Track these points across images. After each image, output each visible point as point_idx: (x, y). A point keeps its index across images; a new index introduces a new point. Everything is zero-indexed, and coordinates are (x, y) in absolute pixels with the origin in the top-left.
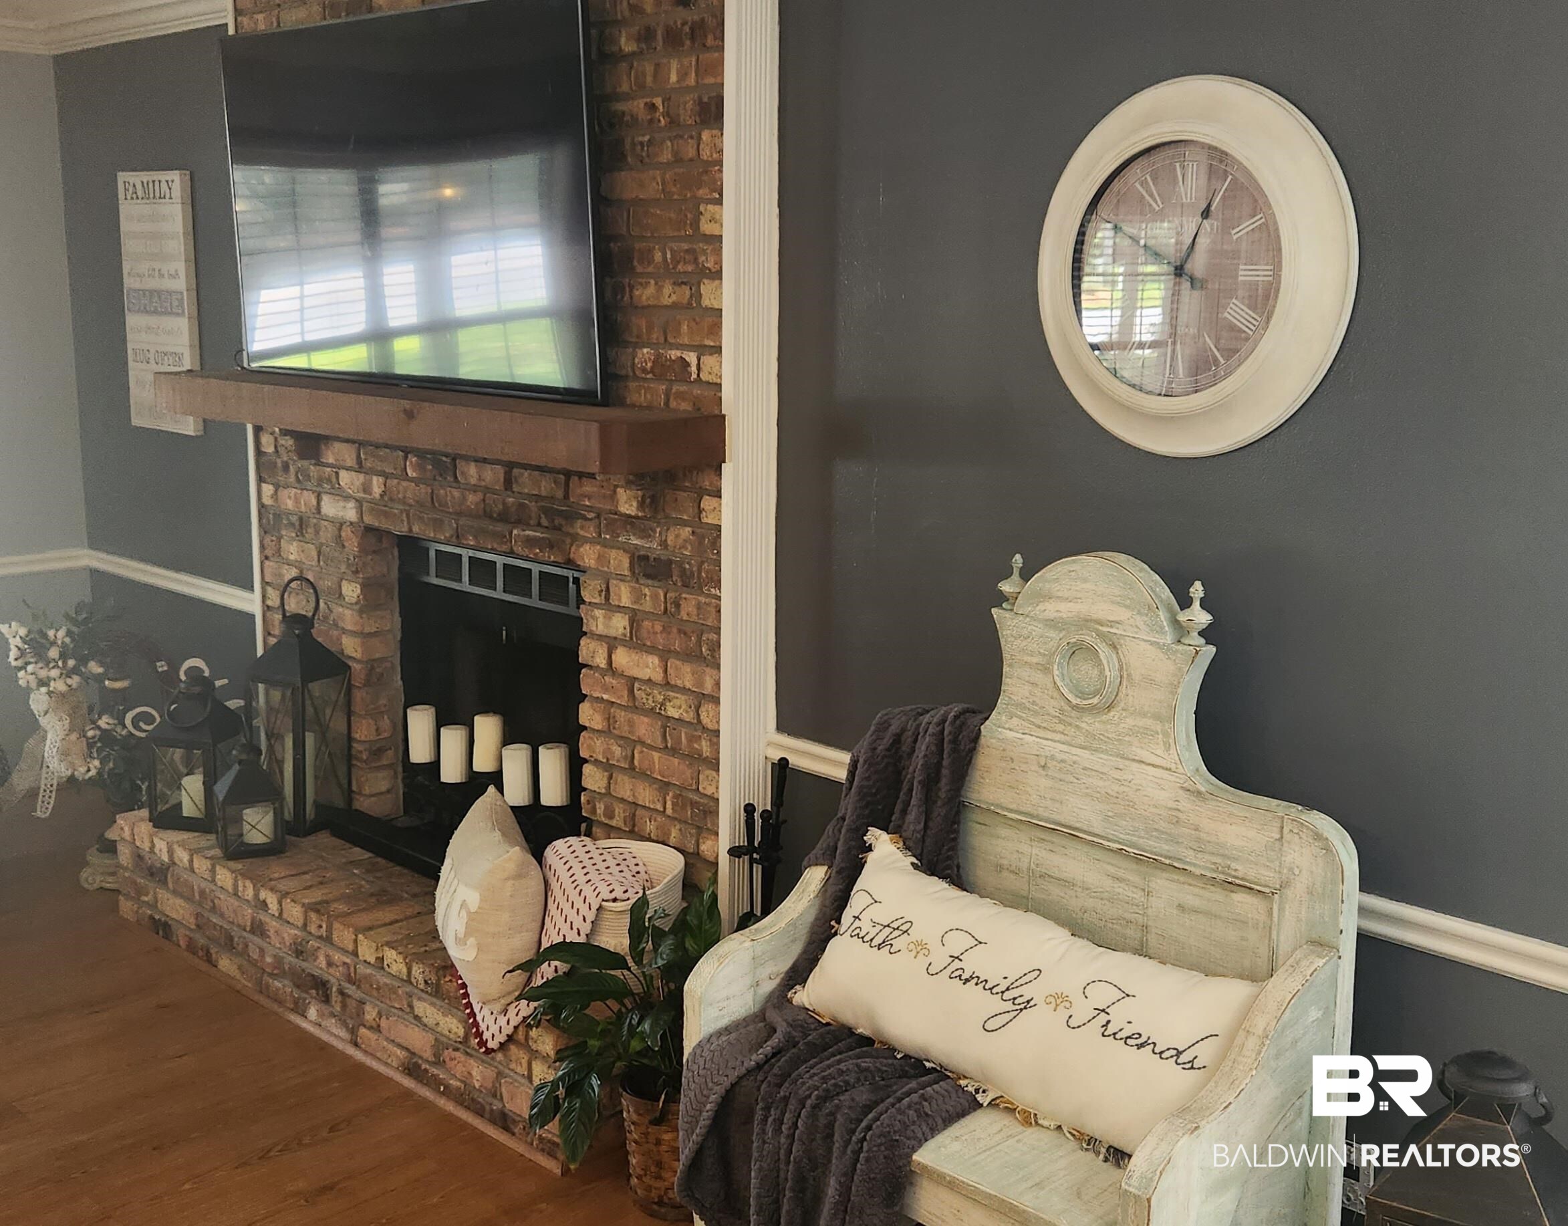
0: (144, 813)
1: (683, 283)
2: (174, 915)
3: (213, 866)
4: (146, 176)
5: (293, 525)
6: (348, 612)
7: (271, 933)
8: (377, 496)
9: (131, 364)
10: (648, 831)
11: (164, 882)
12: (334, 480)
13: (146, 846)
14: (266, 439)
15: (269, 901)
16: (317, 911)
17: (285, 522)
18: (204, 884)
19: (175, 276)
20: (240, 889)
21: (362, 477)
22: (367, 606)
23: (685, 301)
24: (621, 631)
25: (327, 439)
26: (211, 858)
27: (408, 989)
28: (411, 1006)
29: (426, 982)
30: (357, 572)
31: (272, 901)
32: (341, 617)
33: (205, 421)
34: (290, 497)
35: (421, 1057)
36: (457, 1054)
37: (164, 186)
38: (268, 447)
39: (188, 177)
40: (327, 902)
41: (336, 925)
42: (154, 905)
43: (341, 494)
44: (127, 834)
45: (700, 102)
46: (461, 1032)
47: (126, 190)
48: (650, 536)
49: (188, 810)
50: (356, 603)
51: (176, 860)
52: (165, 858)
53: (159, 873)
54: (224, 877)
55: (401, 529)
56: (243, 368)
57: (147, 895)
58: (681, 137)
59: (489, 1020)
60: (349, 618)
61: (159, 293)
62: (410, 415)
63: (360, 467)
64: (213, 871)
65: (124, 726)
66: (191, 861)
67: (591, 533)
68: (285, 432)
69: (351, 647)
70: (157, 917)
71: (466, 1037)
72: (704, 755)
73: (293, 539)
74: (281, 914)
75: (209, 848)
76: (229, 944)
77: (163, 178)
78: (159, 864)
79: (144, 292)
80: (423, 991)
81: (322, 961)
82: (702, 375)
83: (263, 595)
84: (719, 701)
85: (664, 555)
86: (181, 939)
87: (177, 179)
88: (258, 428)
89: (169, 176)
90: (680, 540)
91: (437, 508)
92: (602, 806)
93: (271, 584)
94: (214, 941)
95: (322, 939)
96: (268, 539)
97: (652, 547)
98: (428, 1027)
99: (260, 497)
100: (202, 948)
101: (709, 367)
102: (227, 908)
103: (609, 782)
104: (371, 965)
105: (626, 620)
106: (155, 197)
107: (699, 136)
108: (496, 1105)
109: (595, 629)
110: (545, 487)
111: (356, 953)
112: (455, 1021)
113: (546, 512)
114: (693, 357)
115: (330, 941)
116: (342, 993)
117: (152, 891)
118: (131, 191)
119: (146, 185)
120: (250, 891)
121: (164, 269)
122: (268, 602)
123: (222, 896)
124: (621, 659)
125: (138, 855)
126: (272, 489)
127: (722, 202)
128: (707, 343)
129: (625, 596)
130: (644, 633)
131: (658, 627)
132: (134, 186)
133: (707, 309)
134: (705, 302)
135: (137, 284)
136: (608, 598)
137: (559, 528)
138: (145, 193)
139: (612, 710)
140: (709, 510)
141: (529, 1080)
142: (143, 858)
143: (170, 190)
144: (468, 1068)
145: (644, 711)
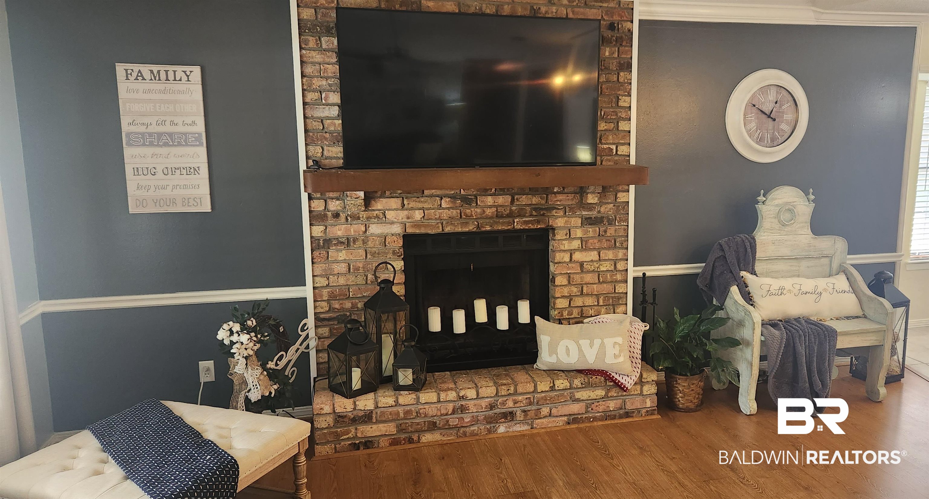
1: (610, 122)
3: (417, 396)
4: (156, 68)
8: (418, 219)
10: (591, 313)
11: (368, 421)
13: (349, 409)
14: (316, 204)
15: (468, 394)
17: (334, 242)
18: (408, 408)
21: (405, 212)
23: (612, 128)
24: (577, 246)
27: (570, 391)
28: (572, 397)
29: (582, 384)
31: (471, 392)
34: (339, 230)
35: (577, 414)
36: (600, 403)
37: (180, 74)
38: (318, 208)
43: (388, 222)
44: (327, 410)
45: (620, 63)
46: (604, 393)
48: (592, 210)
50: (399, 270)
51: (381, 405)
52: (370, 408)
53: (362, 418)
54: (428, 397)
55: (437, 231)
57: (347, 434)
58: (611, 74)
63: (404, 208)
64: (417, 398)
66: (397, 400)
67: (561, 213)
70: (358, 442)
72: (618, 279)
73: (342, 250)
74: (478, 396)
76: (433, 427)
77: (179, 69)
78: (361, 414)
79: (151, 135)
80: (580, 388)
81: (510, 404)
82: (618, 153)
83: (313, 282)
84: (627, 260)
85: (599, 215)
86: (384, 443)
87: (196, 71)
88: (310, 198)
89: (188, 68)
90: (607, 209)
91: (463, 218)
92: (567, 312)
93: (321, 276)
94: (416, 431)
95: (510, 394)
96: (316, 253)
97: (593, 214)
98: (583, 400)
99: (311, 234)
100: (404, 439)
101: (622, 150)
102: (432, 410)
103: (570, 302)
104: (545, 391)
105: (579, 242)
106: (167, 79)
107: (618, 74)
108: (622, 412)
109: (563, 248)
110: (535, 200)
111: (535, 391)
112: (600, 391)
113: (535, 209)
114: (614, 147)
115: (516, 393)
116: (524, 411)
117: (353, 431)
118: (135, 75)
119: (155, 73)
120: (452, 395)
121: (176, 120)
122: (316, 285)
123: (426, 406)
124: (578, 256)
125: (339, 416)
126: (322, 228)
127: (630, 96)
128: (621, 142)
129: (579, 233)
130: (589, 245)
131: (596, 241)
132: (140, 71)
133: (621, 130)
134: (620, 128)
135: (142, 129)
136: (570, 236)
137: (543, 215)
138: (156, 77)
139: (571, 276)
140: (622, 197)
141: (641, 394)
142: (346, 416)
143: (188, 76)
144: (607, 405)
145: (589, 272)
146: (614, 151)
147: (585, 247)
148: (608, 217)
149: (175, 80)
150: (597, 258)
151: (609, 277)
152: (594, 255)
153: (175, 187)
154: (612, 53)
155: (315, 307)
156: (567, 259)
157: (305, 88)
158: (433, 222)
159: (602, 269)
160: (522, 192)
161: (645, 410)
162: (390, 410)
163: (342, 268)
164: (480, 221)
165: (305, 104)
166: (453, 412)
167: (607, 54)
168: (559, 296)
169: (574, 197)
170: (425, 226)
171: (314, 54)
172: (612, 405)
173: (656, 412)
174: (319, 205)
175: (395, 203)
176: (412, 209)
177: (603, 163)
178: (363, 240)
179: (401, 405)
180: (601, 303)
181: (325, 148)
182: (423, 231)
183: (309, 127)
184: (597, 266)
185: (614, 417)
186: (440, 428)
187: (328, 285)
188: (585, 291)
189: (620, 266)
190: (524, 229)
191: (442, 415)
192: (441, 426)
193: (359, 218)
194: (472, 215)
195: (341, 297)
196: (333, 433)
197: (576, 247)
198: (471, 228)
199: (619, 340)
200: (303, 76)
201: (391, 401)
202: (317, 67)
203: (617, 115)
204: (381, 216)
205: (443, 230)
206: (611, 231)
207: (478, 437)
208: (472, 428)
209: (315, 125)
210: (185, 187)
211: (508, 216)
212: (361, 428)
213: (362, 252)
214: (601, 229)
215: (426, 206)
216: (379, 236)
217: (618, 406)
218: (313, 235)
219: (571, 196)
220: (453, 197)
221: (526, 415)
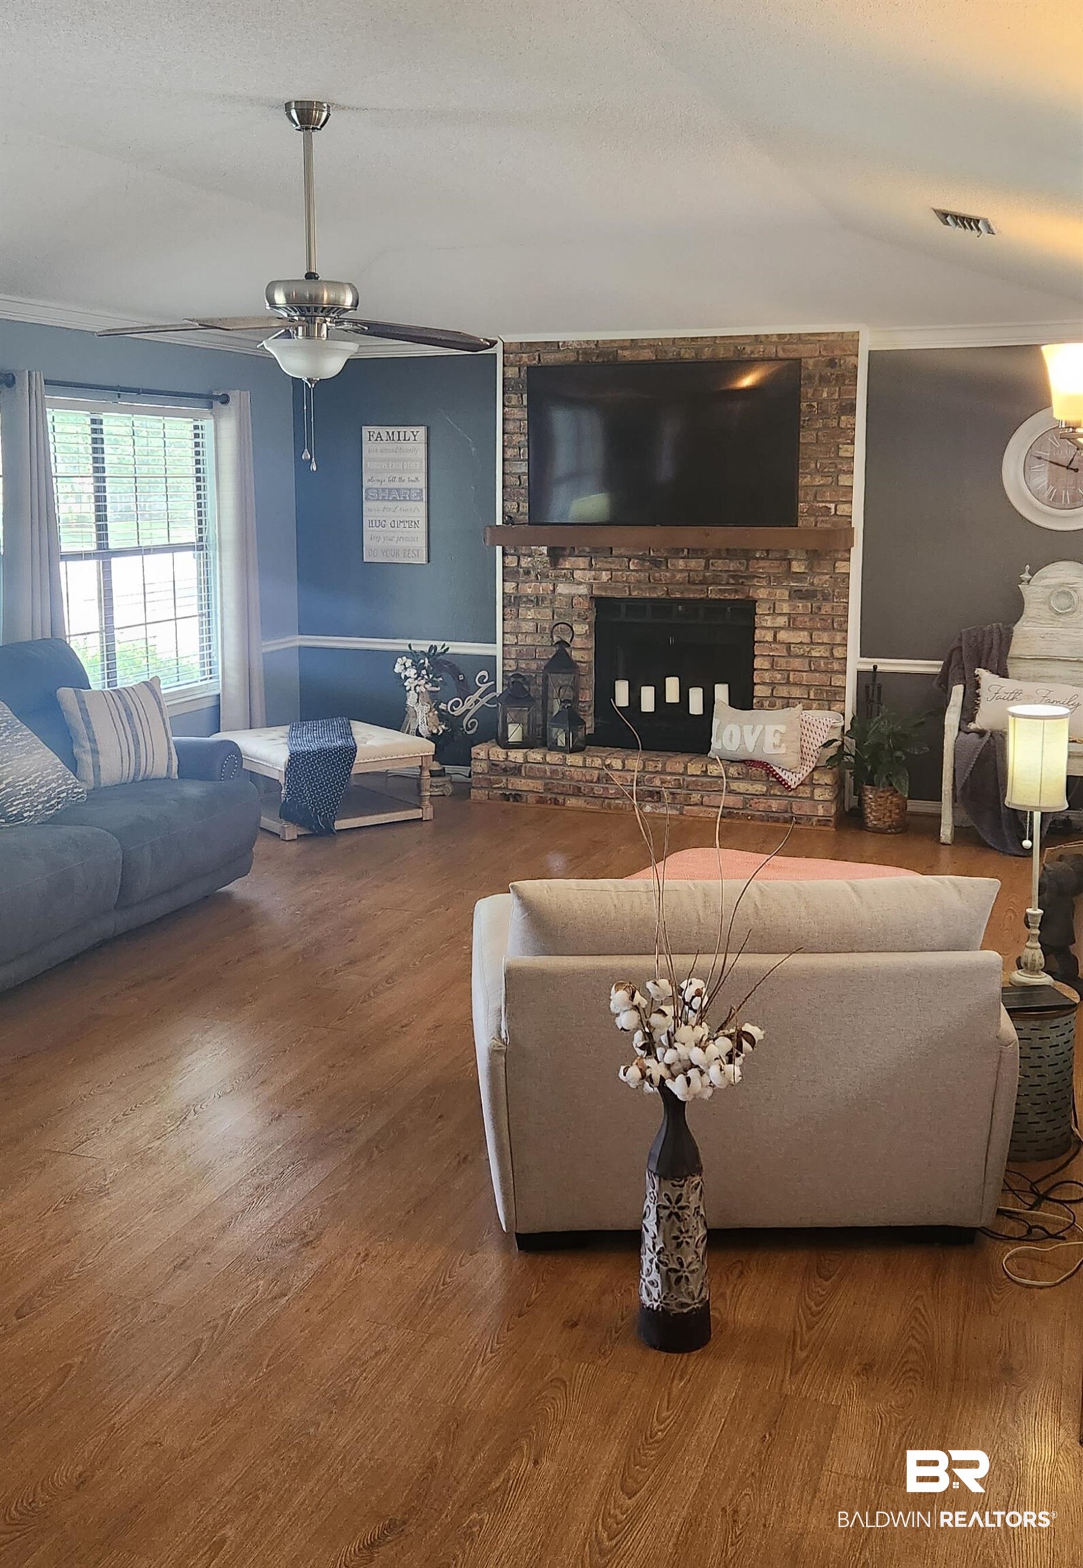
1: (828, 476)
2: (524, 789)
4: (391, 429)
5: (531, 601)
6: (577, 639)
8: (605, 581)
9: (367, 529)
11: (518, 774)
13: (501, 758)
15: (613, 764)
16: (652, 761)
17: (524, 600)
21: (593, 572)
23: (829, 483)
29: (739, 774)
30: (586, 619)
34: (529, 587)
36: (760, 800)
37: (409, 434)
39: (428, 429)
41: (669, 763)
43: (574, 582)
44: (483, 755)
46: (764, 789)
47: (369, 435)
48: (803, 581)
52: (520, 761)
53: (513, 770)
60: (578, 642)
61: (399, 489)
63: (592, 568)
66: (544, 758)
67: (764, 583)
70: (508, 793)
72: (835, 669)
73: (530, 608)
74: (623, 768)
76: (577, 792)
77: (409, 430)
78: (513, 765)
79: (383, 490)
80: (736, 778)
81: (657, 782)
82: (838, 513)
83: (503, 639)
84: (846, 645)
85: (812, 588)
86: (531, 799)
87: (422, 431)
88: (504, 554)
89: (415, 429)
90: (821, 581)
91: (652, 582)
92: (768, 702)
93: (510, 633)
94: (562, 794)
95: (657, 772)
96: (508, 610)
97: (805, 586)
98: (739, 793)
99: (503, 589)
100: (550, 799)
101: (843, 509)
102: (577, 774)
103: (772, 691)
104: (697, 776)
105: (785, 619)
106: (399, 440)
107: (840, 418)
108: (787, 815)
109: (765, 625)
110: (733, 566)
111: (684, 773)
112: (760, 786)
113: (733, 577)
114: (832, 506)
115: (663, 772)
116: (673, 794)
117: (504, 781)
118: (375, 436)
119: (390, 434)
120: (598, 762)
121: (405, 477)
122: (506, 642)
123: (572, 769)
124: (782, 635)
125: (493, 764)
126: (514, 584)
127: (854, 444)
128: (841, 499)
129: (786, 608)
130: (797, 623)
131: (807, 619)
132: (379, 433)
133: (842, 486)
134: (841, 483)
135: (377, 485)
136: (774, 611)
137: (742, 583)
138: (390, 437)
139: (775, 659)
140: (841, 567)
141: (812, 798)
142: (497, 765)
143: (415, 436)
144: (769, 804)
145: (797, 656)
146: (833, 511)
147: (792, 625)
148: (822, 591)
149: (405, 440)
150: (807, 640)
151: (822, 665)
152: (803, 636)
153: (399, 539)
154: (831, 394)
155: (504, 665)
156: (769, 638)
157: (506, 444)
158: (620, 585)
159: (814, 654)
160: (718, 555)
161: (816, 818)
162: (538, 766)
163: (528, 627)
164: (670, 587)
165: (504, 460)
166: (598, 781)
167: (825, 395)
168: (759, 681)
169: (780, 565)
170: (612, 589)
171: (516, 410)
172: (775, 805)
173: (831, 824)
174: (512, 561)
175: (582, 562)
176: (600, 569)
177: (818, 525)
178: (551, 600)
179: (548, 763)
180: (812, 697)
181: (521, 504)
182: (609, 594)
183: (507, 483)
184: (808, 649)
185: (777, 820)
186: (584, 795)
187: (516, 644)
188: (791, 680)
189: (838, 653)
190: (720, 599)
191: (587, 781)
192: (586, 792)
193: (548, 577)
194: (661, 580)
195: (528, 657)
196: (487, 779)
197: (782, 624)
198: (659, 594)
199: (782, 728)
200: (504, 433)
201: (539, 758)
202: (518, 423)
203: (836, 467)
204: (569, 575)
205: (630, 594)
206: (826, 608)
207: (620, 812)
208: (617, 801)
209: (513, 480)
210: (407, 539)
211: (701, 583)
212: (513, 780)
213: (549, 612)
214: (814, 605)
215: (613, 566)
216: (565, 596)
217: (782, 808)
218: (506, 591)
219: (776, 563)
220: (642, 559)
221: (674, 799)
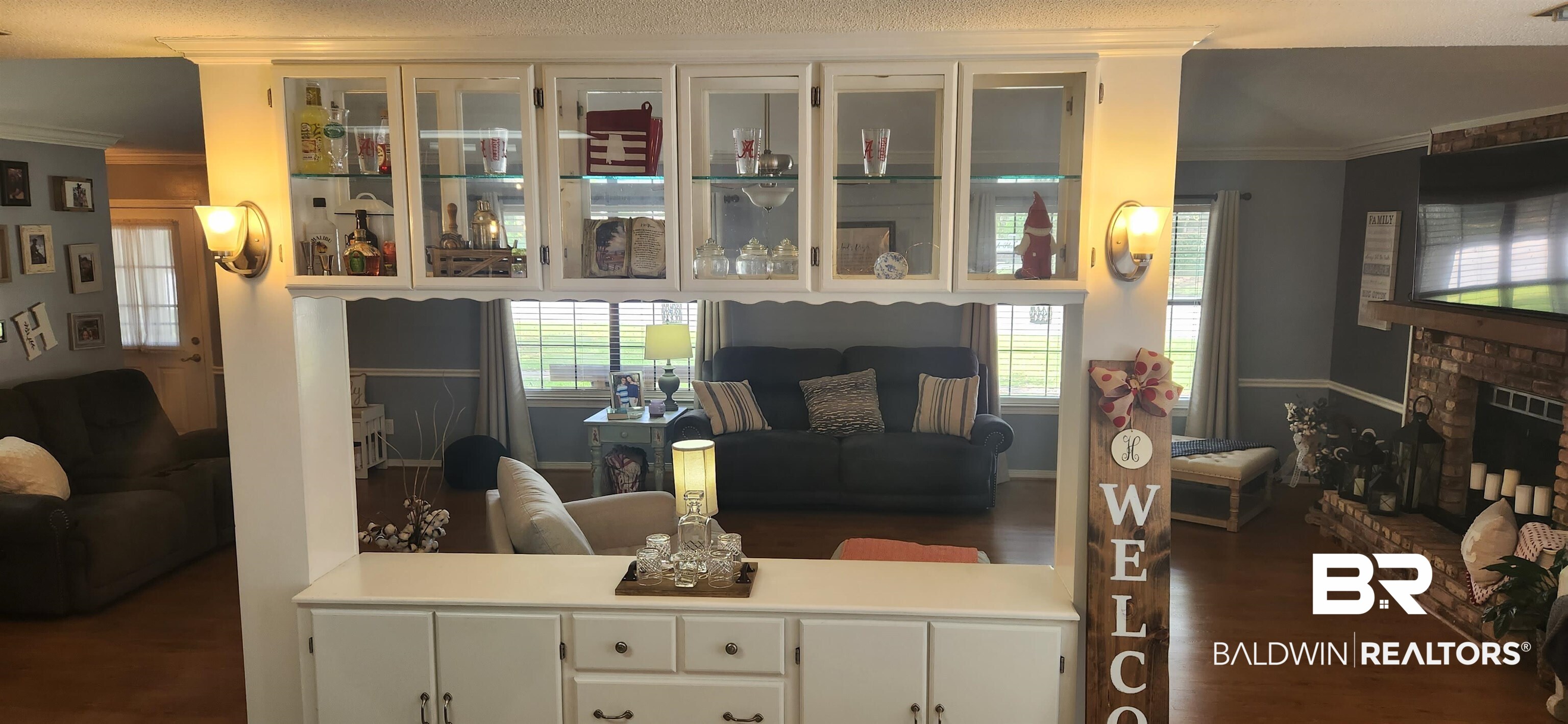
0: (1336, 492)
2: (1343, 536)
3: (1363, 515)
4: (1380, 214)
5: (1426, 373)
6: (1447, 416)
7: (1385, 546)
8: (1469, 361)
9: (1361, 297)
11: (1341, 522)
12: (1449, 354)
13: (1335, 505)
14: (1418, 333)
15: (1386, 532)
16: (1408, 539)
17: (1423, 371)
18: (1358, 523)
19: (1388, 258)
20: (1374, 526)
21: (1462, 352)
22: (1456, 413)
25: (1448, 334)
26: (1363, 512)
27: (1444, 576)
28: (1445, 584)
29: (1452, 573)
30: (1454, 396)
31: (1387, 533)
32: (1444, 417)
33: (1392, 323)
34: (1426, 360)
35: (1447, 607)
36: (1463, 607)
37: (1388, 218)
38: (1419, 335)
39: (1400, 215)
40: (1413, 537)
41: (1415, 545)
42: (1335, 531)
43: (1451, 360)
44: (1327, 499)
46: (1466, 597)
47: (1370, 220)
49: (1356, 492)
50: (1452, 411)
51: (1348, 512)
52: (1343, 510)
53: (1339, 517)
54: (1367, 520)
55: (1478, 377)
56: (1411, 300)
57: (1332, 526)
59: (1478, 590)
60: (1447, 417)
61: (1379, 265)
62: (1480, 323)
63: (1462, 348)
64: (1363, 518)
65: (1333, 455)
66: (1354, 512)
68: (1426, 330)
69: (1447, 431)
70: (1336, 536)
71: (1468, 598)
73: (1425, 380)
74: (1391, 538)
75: (1364, 509)
77: (1389, 214)
83: (1407, 405)
87: (1395, 215)
89: (1392, 213)
91: (1497, 368)
96: (1413, 379)
98: (1451, 594)
106: (1383, 223)
110: (1552, 360)
113: (1551, 373)
117: (1335, 525)
118: (1373, 220)
119: (1380, 218)
121: (1383, 255)
125: (1331, 508)
126: (1418, 356)
137: (1557, 381)
138: (1379, 221)
143: (1391, 220)
149: (1386, 223)
158: (1477, 368)
164: (1508, 375)
170: (1472, 370)
175: (1458, 341)
176: (1467, 350)
178: (1437, 374)
182: (1471, 375)
193: (1437, 352)
194: (1503, 367)
211: (1528, 375)
212: (1339, 525)
215: (1475, 348)
216: (1445, 372)
220: (1493, 344)
